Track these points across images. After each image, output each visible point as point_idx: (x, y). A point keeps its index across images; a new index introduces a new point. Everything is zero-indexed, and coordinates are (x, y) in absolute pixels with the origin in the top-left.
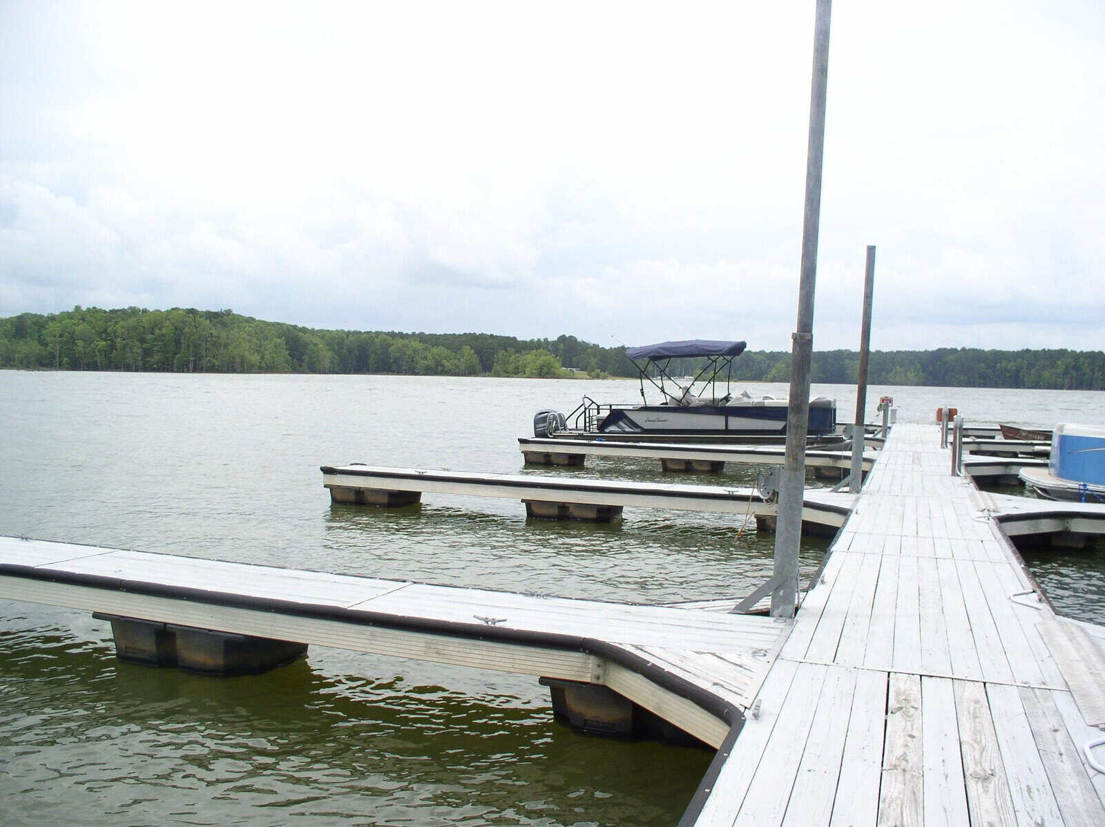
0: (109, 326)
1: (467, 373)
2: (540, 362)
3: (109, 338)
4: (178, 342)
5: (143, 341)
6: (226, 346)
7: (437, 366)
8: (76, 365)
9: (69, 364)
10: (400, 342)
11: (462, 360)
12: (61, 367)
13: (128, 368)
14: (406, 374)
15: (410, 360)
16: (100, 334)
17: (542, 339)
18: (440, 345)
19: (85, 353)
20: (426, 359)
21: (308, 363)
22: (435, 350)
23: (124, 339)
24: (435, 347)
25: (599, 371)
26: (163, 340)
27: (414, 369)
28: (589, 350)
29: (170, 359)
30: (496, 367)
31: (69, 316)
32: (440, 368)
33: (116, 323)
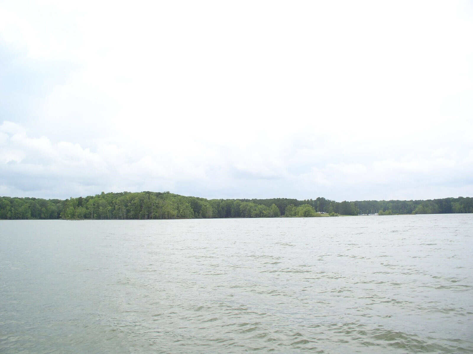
0: (113, 200)
1: (274, 216)
2: (305, 210)
3: (113, 205)
4: (141, 206)
5: (126, 206)
6: (162, 207)
7: (260, 213)
8: (99, 218)
9: (96, 217)
10: (245, 203)
11: (271, 210)
12: (94, 218)
13: (120, 218)
14: (247, 217)
15: (249, 211)
16: (109, 204)
17: (310, 200)
18: (262, 204)
19: (103, 212)
20: (256, 210)
21: (202, 214)
22: (260, 206)
23: (119, 206)
24: (260, 205)
25: (334, 213)
26: (135, 206)
27: (251, 215)
28: (331, 204)
29: (138, 213)
30: (287, 213)
31: (98, 196)
32: (261, 214)
33: (116, 199)
